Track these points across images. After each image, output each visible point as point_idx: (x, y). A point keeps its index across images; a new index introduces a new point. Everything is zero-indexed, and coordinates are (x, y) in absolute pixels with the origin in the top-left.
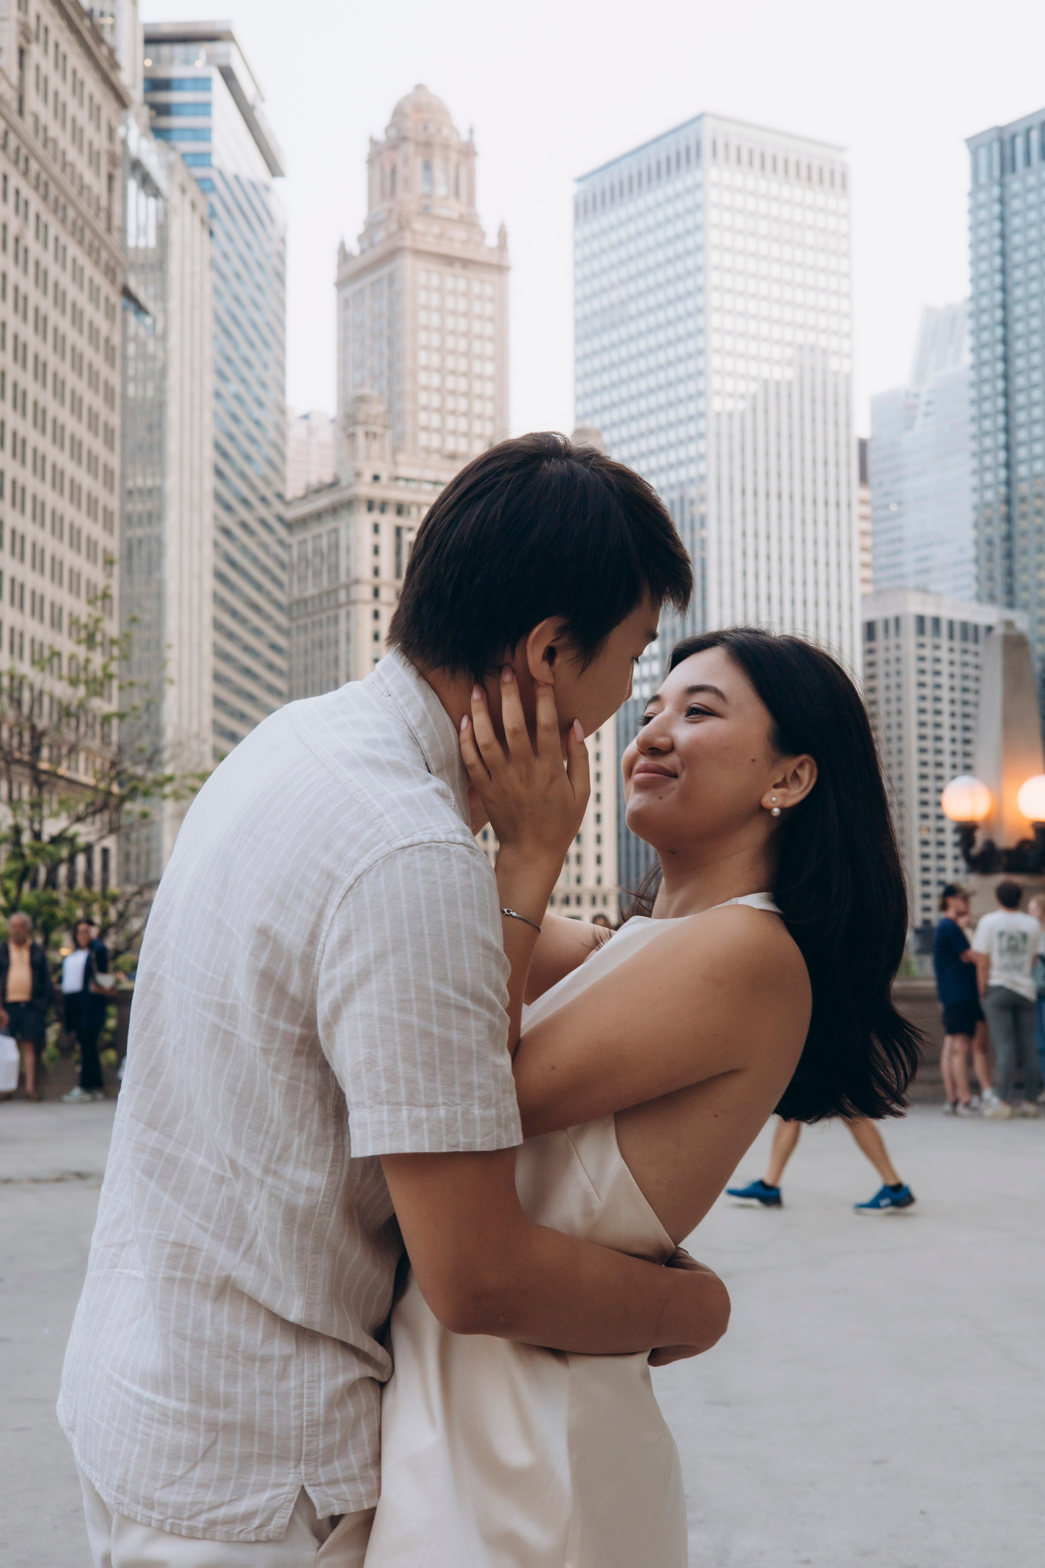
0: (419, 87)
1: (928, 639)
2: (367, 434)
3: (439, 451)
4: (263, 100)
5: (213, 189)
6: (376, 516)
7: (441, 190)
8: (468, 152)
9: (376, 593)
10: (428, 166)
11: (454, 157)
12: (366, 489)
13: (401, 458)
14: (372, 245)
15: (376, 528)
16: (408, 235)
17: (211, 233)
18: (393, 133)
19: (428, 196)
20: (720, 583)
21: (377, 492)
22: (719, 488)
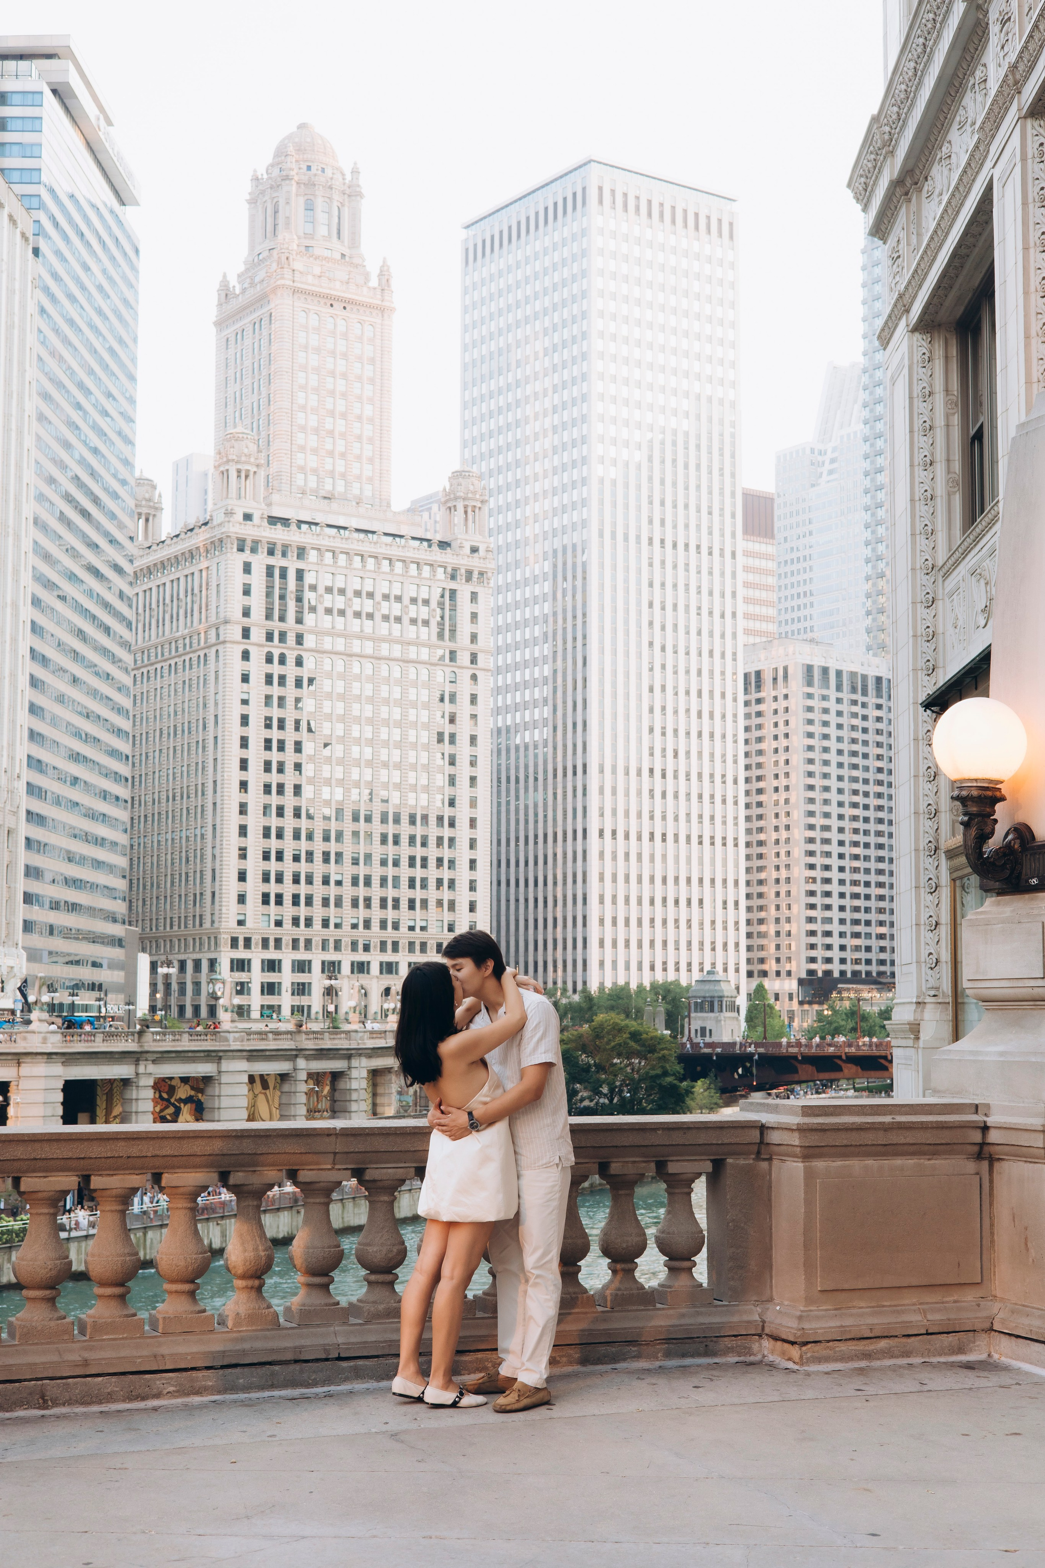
0: (302, 126)
1: (815, 690)
2: (239, 471)
3: (315, 492)
4: (109, 123)
5: (42, 206)
6: (247, 556)
7: (323, 231)
8: (353, 193)
9: (246, 633)
10: (310, 207)
11: (336, 197)
12: (237, 528)
13: (275, 497)
14: (252, 284)
15: (247, 568)
16: (288, 274)
17: (36, 252)
18: (276, 172)
19: (311, 236)
20: (602, 629)
21: (249, 531)
22: (601, 534)
